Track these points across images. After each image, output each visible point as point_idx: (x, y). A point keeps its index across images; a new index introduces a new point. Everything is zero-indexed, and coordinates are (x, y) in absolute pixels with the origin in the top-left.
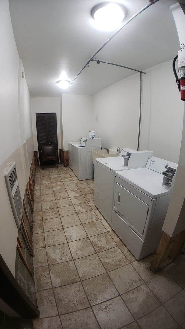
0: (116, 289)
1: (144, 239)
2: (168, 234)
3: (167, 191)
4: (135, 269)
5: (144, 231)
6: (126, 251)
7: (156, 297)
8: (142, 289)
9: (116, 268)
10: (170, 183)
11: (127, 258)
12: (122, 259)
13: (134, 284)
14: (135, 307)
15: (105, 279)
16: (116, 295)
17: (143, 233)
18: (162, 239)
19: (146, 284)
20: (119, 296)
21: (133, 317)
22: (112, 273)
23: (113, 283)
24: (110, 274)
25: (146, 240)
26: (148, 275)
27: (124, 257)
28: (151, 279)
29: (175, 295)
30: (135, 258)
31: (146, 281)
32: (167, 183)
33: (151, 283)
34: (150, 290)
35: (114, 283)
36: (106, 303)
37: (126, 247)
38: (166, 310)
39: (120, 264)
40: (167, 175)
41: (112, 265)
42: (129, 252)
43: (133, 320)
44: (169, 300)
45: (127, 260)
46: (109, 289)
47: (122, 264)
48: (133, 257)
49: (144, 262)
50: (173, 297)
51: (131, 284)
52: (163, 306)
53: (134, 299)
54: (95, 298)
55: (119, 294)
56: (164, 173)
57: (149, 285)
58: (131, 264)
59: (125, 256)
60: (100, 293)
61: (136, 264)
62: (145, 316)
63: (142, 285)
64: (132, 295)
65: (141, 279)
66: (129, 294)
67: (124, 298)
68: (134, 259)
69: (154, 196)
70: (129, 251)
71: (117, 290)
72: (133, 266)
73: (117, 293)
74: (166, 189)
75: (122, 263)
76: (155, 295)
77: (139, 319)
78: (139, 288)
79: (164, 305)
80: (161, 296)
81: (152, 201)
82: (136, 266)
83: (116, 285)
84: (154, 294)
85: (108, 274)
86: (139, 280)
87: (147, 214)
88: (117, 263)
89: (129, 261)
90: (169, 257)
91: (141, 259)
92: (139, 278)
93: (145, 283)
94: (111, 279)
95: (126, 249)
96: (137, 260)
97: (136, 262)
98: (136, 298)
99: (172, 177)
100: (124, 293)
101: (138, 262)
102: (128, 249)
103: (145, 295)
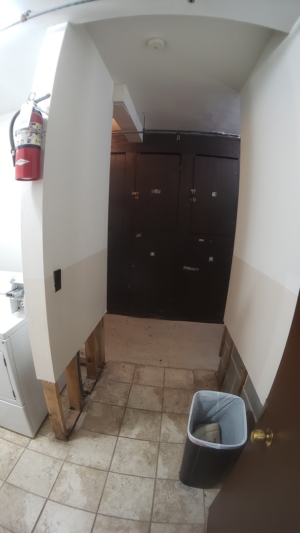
0: (35, 494)
1: (20, 404)
2: (49, 381)
3: (21, 320)
4: (38, 452)
5: (13, 392)
6: (9, 435)
7: (93, 468)
8: (67, 471)
9: (11, 467)
10: (22, 306)
11: (16, 444)
12: (11, 449)
13: (52, 472)
14: (79, 498)
15: (9, 493)
16: (43, 503)
17: (15, 396)
18: (44, 391)
19: (67, 462)
20: (46, 501)
21: (90, 512)
22: (12, 478)
23: (25, 490)
24: (9, 480)
25: (24, 404)
26: (61, 449)
27: (12, 444)
28: (68, 452)
29: (114, 450)
30: (27, 437)
31: (64, 457)
32: (19, 308)
33: (72, 456)
34: (78, 465)
35: (27, 489)
36: (40, 522)
37: (6, 429)
38: (120, 474)
39: (13, 457)
40: (14, 297)
41: (4, 467)
42: (13, 433)
43: (93, 516)
44: (112, 460)
45: (18, 446)
46: (27, 502)
47: (15, 457)
48: (24, 437)
49: (43, 435)
50: (114, 454)
51: (47, 475)
52: (110, 472)
53: (68, 491)
54: (21, 526)
55: (45, 498)
56: (9, 295)
57: (72, 461)
58: (28, 449)
59: (11, 442)
60: (21, 515)
61: (34, 444)
62: (101, 500)
63: (62, 467)
64: (62, 488)
65: (56, 461)
66: (57, 489)
67: (55, 499)
68: (27, 439)
69: (4, 335)
70: (13, 431)
71: (37, 495)
72: (32, 450)
73: (42, 499)
74: (18, 317)
75: (15, 455)
76: (90, 467)
77: (98, 508)
78: (62, 473)
79: (111, 470)
80: (99, 463)
81: (3, 343)
82: (36, 446)
83: (30, 491)
84: (86, 466)
85: (9, 483)
86: (55, 462)
87: (6, 365)
88: (8, 460)
89: (21, 446)
90: (72, 408)
91: (38, 433)
92: (52, 460)
93: (65, 461)
94: (18, 487)
95: (7, 431)
96: (32, 438)
97: (32, 441)
98: (70, 487)
99: (22, 296)
100: (50, 493)
101: (35, 440)
102: (10, 430)
103: (78, 476)
